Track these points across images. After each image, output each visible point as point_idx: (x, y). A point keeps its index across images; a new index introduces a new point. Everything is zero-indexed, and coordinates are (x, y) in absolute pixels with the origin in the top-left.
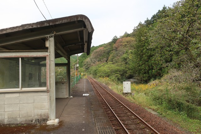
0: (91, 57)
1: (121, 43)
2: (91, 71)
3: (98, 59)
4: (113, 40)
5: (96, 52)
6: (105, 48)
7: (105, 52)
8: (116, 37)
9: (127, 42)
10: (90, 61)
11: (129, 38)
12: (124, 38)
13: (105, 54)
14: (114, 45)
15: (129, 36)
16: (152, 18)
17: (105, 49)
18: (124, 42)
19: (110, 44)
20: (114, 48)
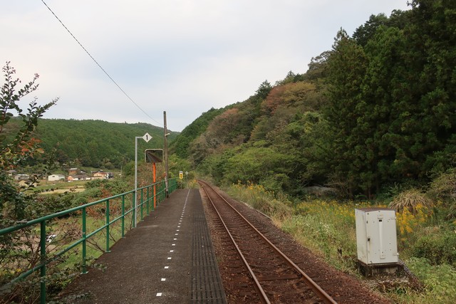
0: (208, 133)
1: (282, 98)
2: (207, 167)
3: (225, 137)
4: (261, 90)
5: (220, 121)
6: (242, 110)
7: (240, 121)
8: (266, 83)
9: (297, 95)
10: (206, 144)
11: (299, 86)
12: (288, 86)
13: (241, 124)
14: (264, 103)
15: (301, 80)
16: (355, 35)
17: (241, 112)
18: (289, 95)
19: (253, 100)
20: (264, 110)
